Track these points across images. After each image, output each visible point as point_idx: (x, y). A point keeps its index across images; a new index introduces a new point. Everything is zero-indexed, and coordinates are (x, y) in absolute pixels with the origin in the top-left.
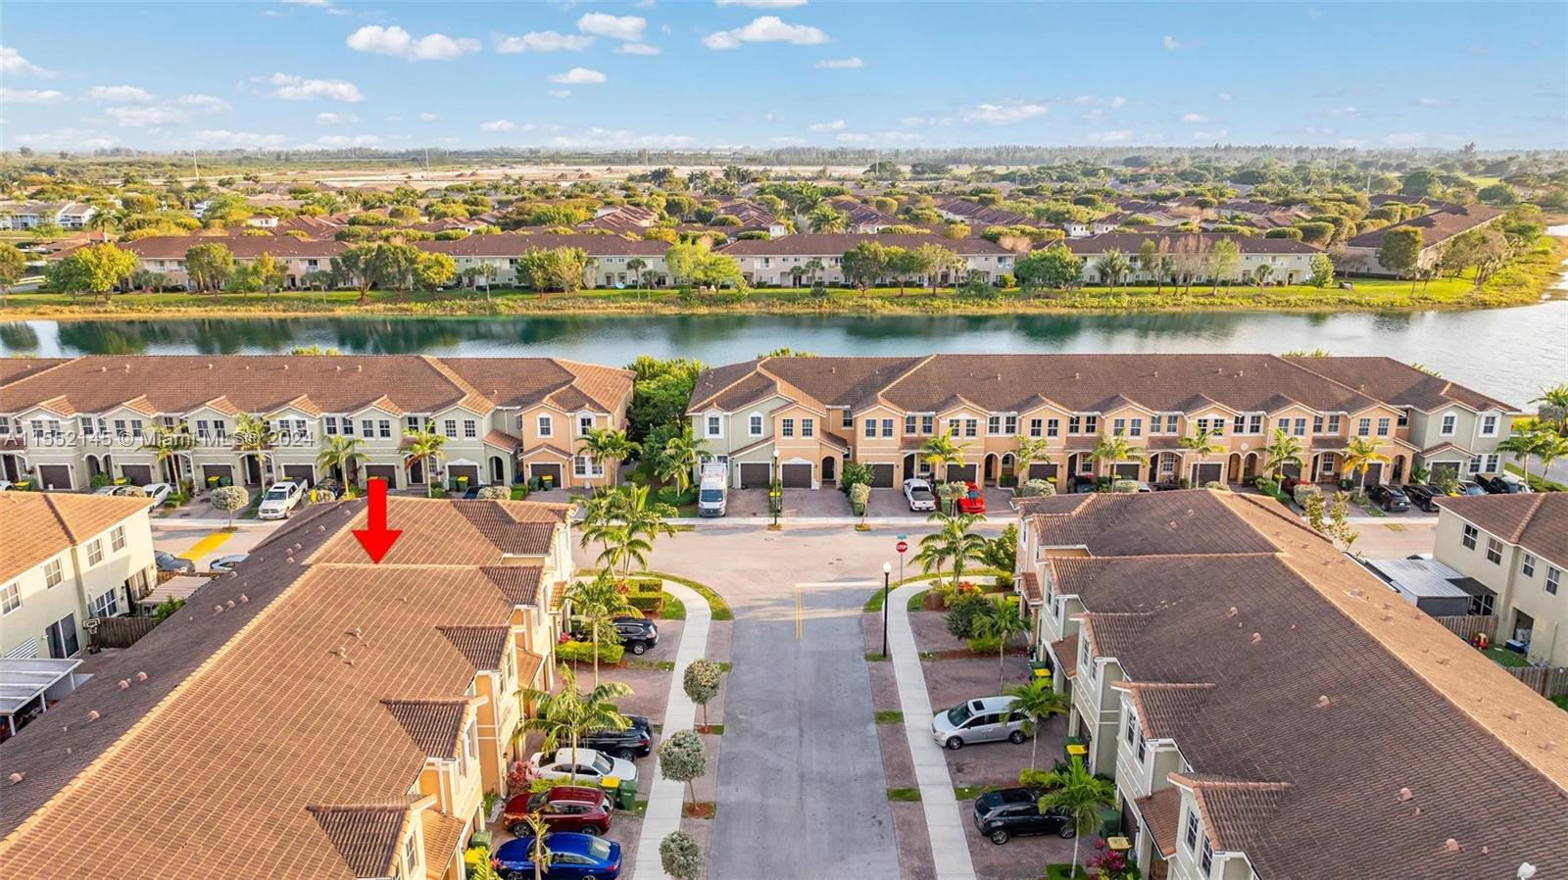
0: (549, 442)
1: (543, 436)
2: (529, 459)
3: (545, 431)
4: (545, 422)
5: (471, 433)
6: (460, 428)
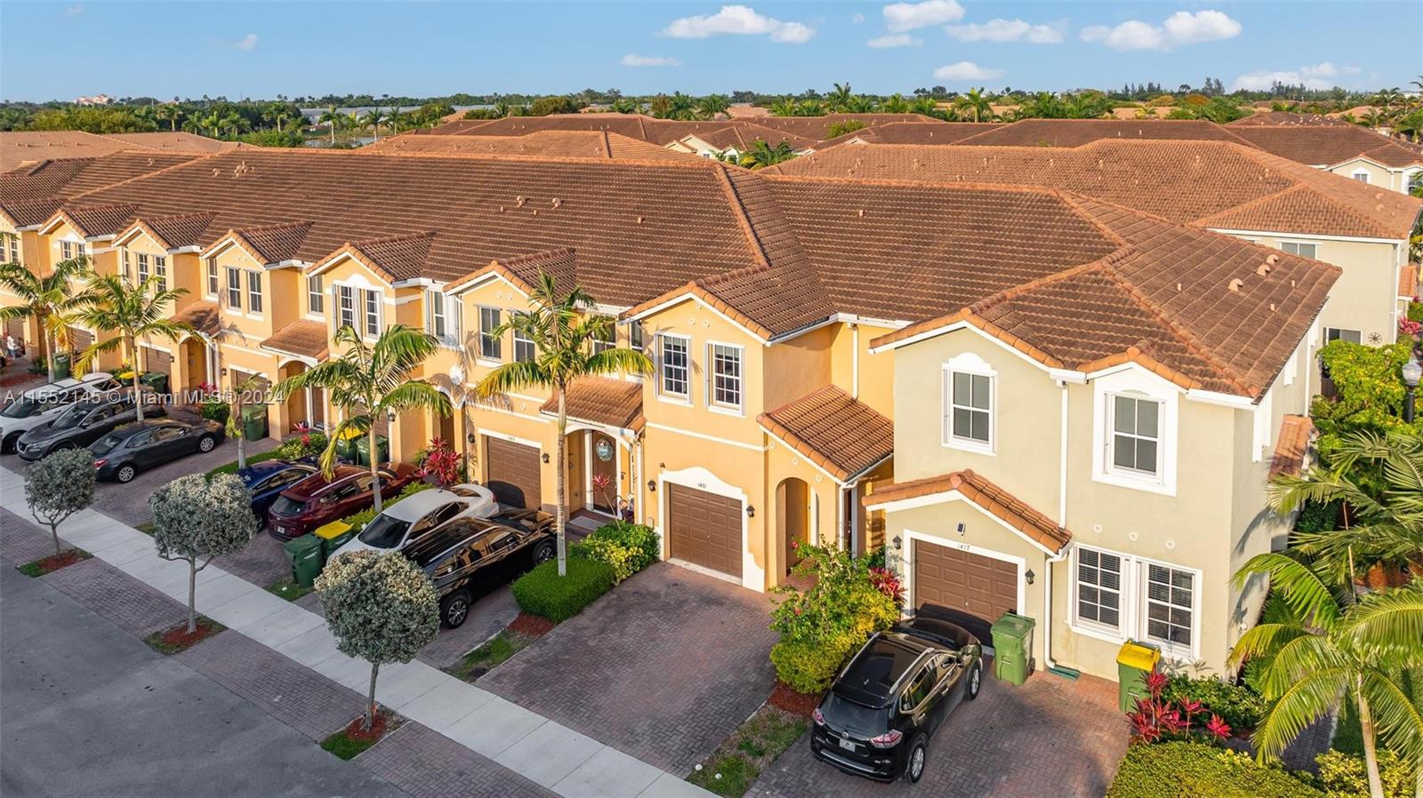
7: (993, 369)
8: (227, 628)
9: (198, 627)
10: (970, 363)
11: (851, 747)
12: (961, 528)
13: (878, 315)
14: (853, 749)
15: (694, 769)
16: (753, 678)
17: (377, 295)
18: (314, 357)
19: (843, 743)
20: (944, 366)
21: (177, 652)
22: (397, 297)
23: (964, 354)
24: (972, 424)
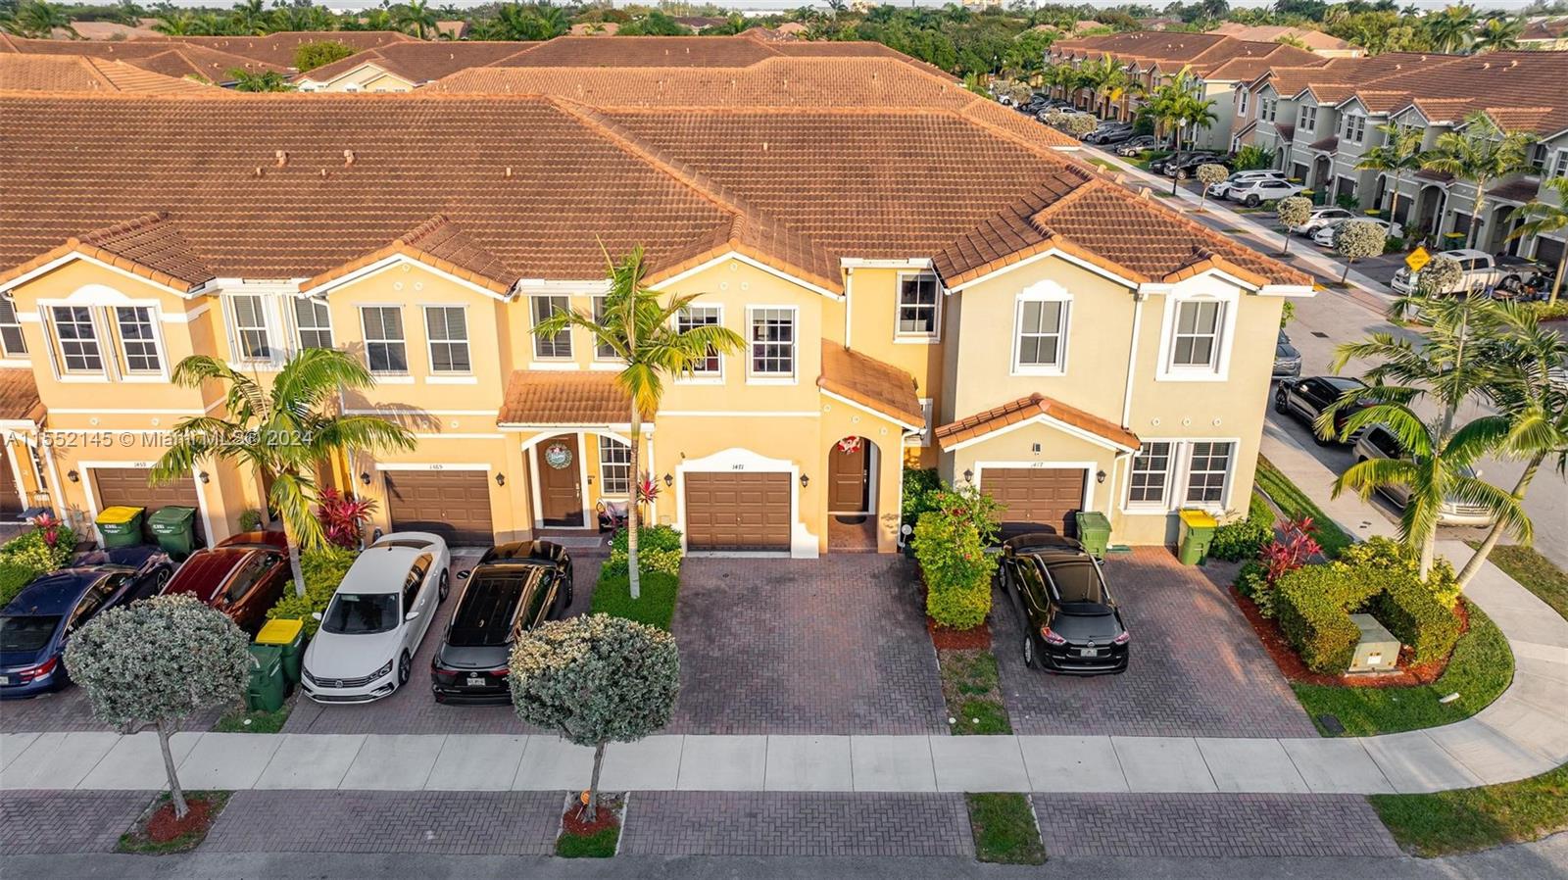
7: (1069, 292)
8: (233, 792)
9: (188, 803)
10: (1046, 290)
11: (1093, 653)
12: (1037, 448)
13: (885, 256)
14: (1095, 654)
15: (950, 724)
16: (900, 632)
17: (151, 313)
18: (23, 416)
19: (1084, 653)
20: (1019, 296)
21: (197, 844)
22: (187, 310)
23: (1040, 283)
24: (1039, 350)
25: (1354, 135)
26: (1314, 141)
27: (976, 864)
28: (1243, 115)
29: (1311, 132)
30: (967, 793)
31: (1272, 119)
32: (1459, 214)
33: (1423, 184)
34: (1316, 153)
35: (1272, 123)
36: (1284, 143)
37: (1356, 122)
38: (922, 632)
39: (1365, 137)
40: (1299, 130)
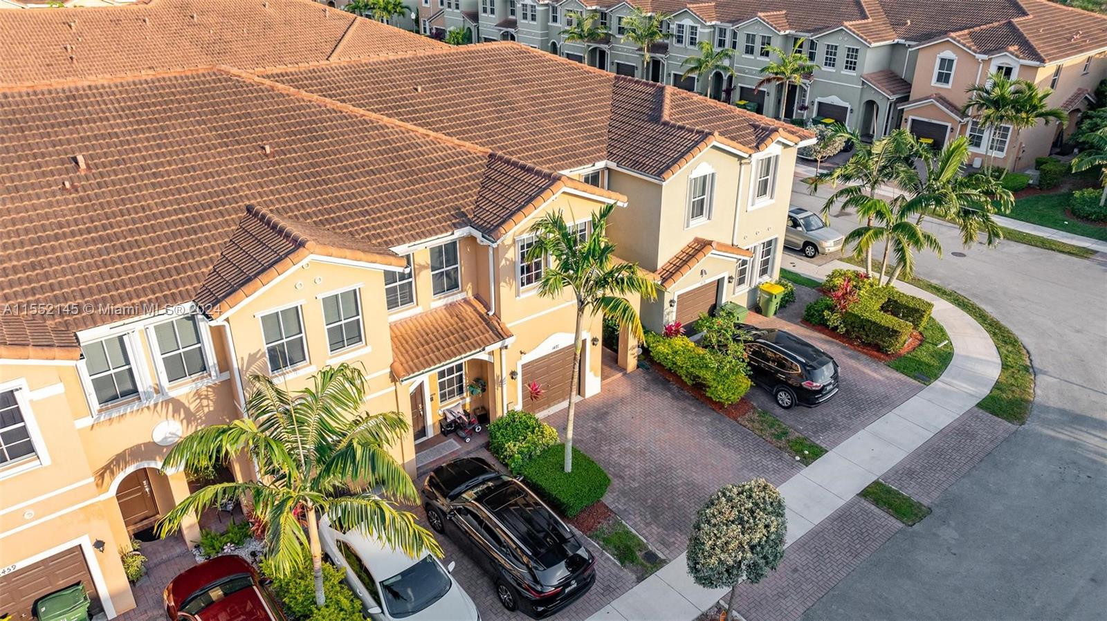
0: (943, 94)
1: (939, 85)
2: (912, 111)
3: (944, 78)
4: (946, 64)
5: (851, 65)
6: (841, 57)
15: (799, 461)
25: (529, 16)
26: (498, 22)
27: (910, 529)
28: (428, 6)
29: (493, 16)
30: (857, 495)
31: (457, 8)
32: (618, 64)
33: (589, 46)
34: (501, 30)
35: (458, 11)
36: (471, 25)
37: (529, 9)
38: (715, 414)
39: (538, 17)
40: (482, 15)
